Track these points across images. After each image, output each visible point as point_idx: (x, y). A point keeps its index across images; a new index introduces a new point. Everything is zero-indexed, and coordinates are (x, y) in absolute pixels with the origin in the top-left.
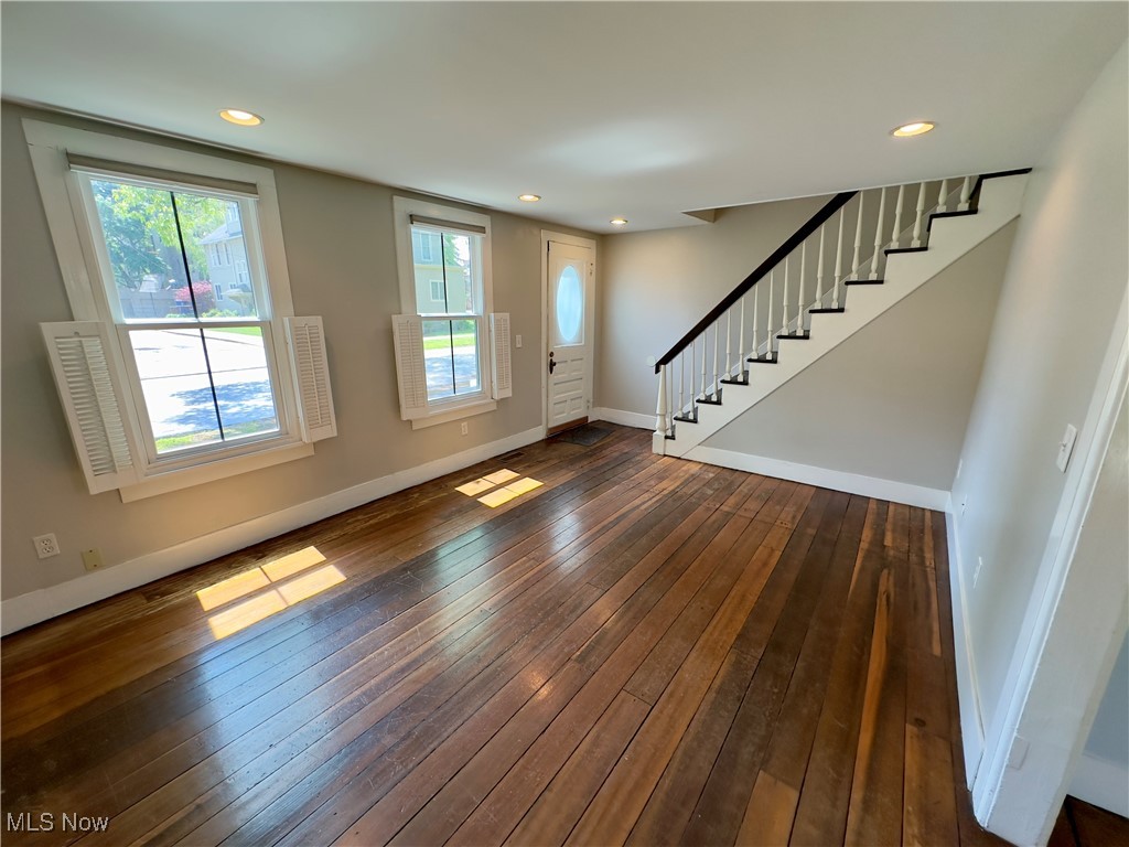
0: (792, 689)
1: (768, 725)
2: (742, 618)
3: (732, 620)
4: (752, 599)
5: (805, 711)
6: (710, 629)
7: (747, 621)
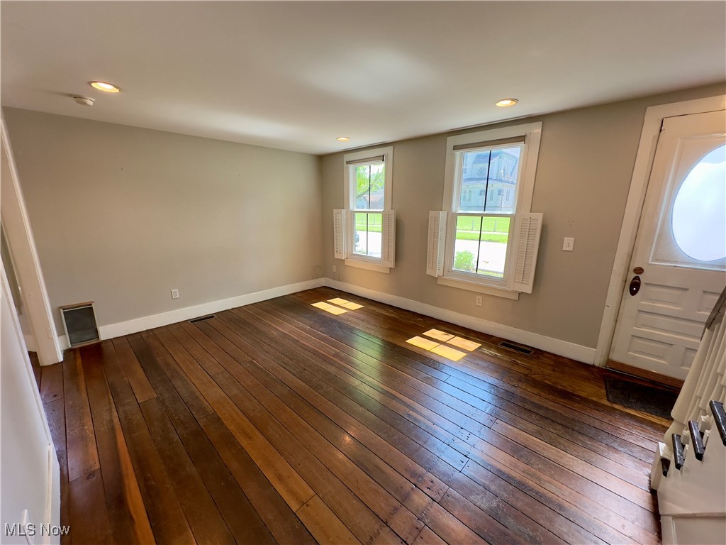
0: (170, 425)
1: (167, 407)
2: (232, 427)
3: (233, 420)
4: (244, 443)
5: (156, 424)
6: (235, 407)
7: (226, 428)
